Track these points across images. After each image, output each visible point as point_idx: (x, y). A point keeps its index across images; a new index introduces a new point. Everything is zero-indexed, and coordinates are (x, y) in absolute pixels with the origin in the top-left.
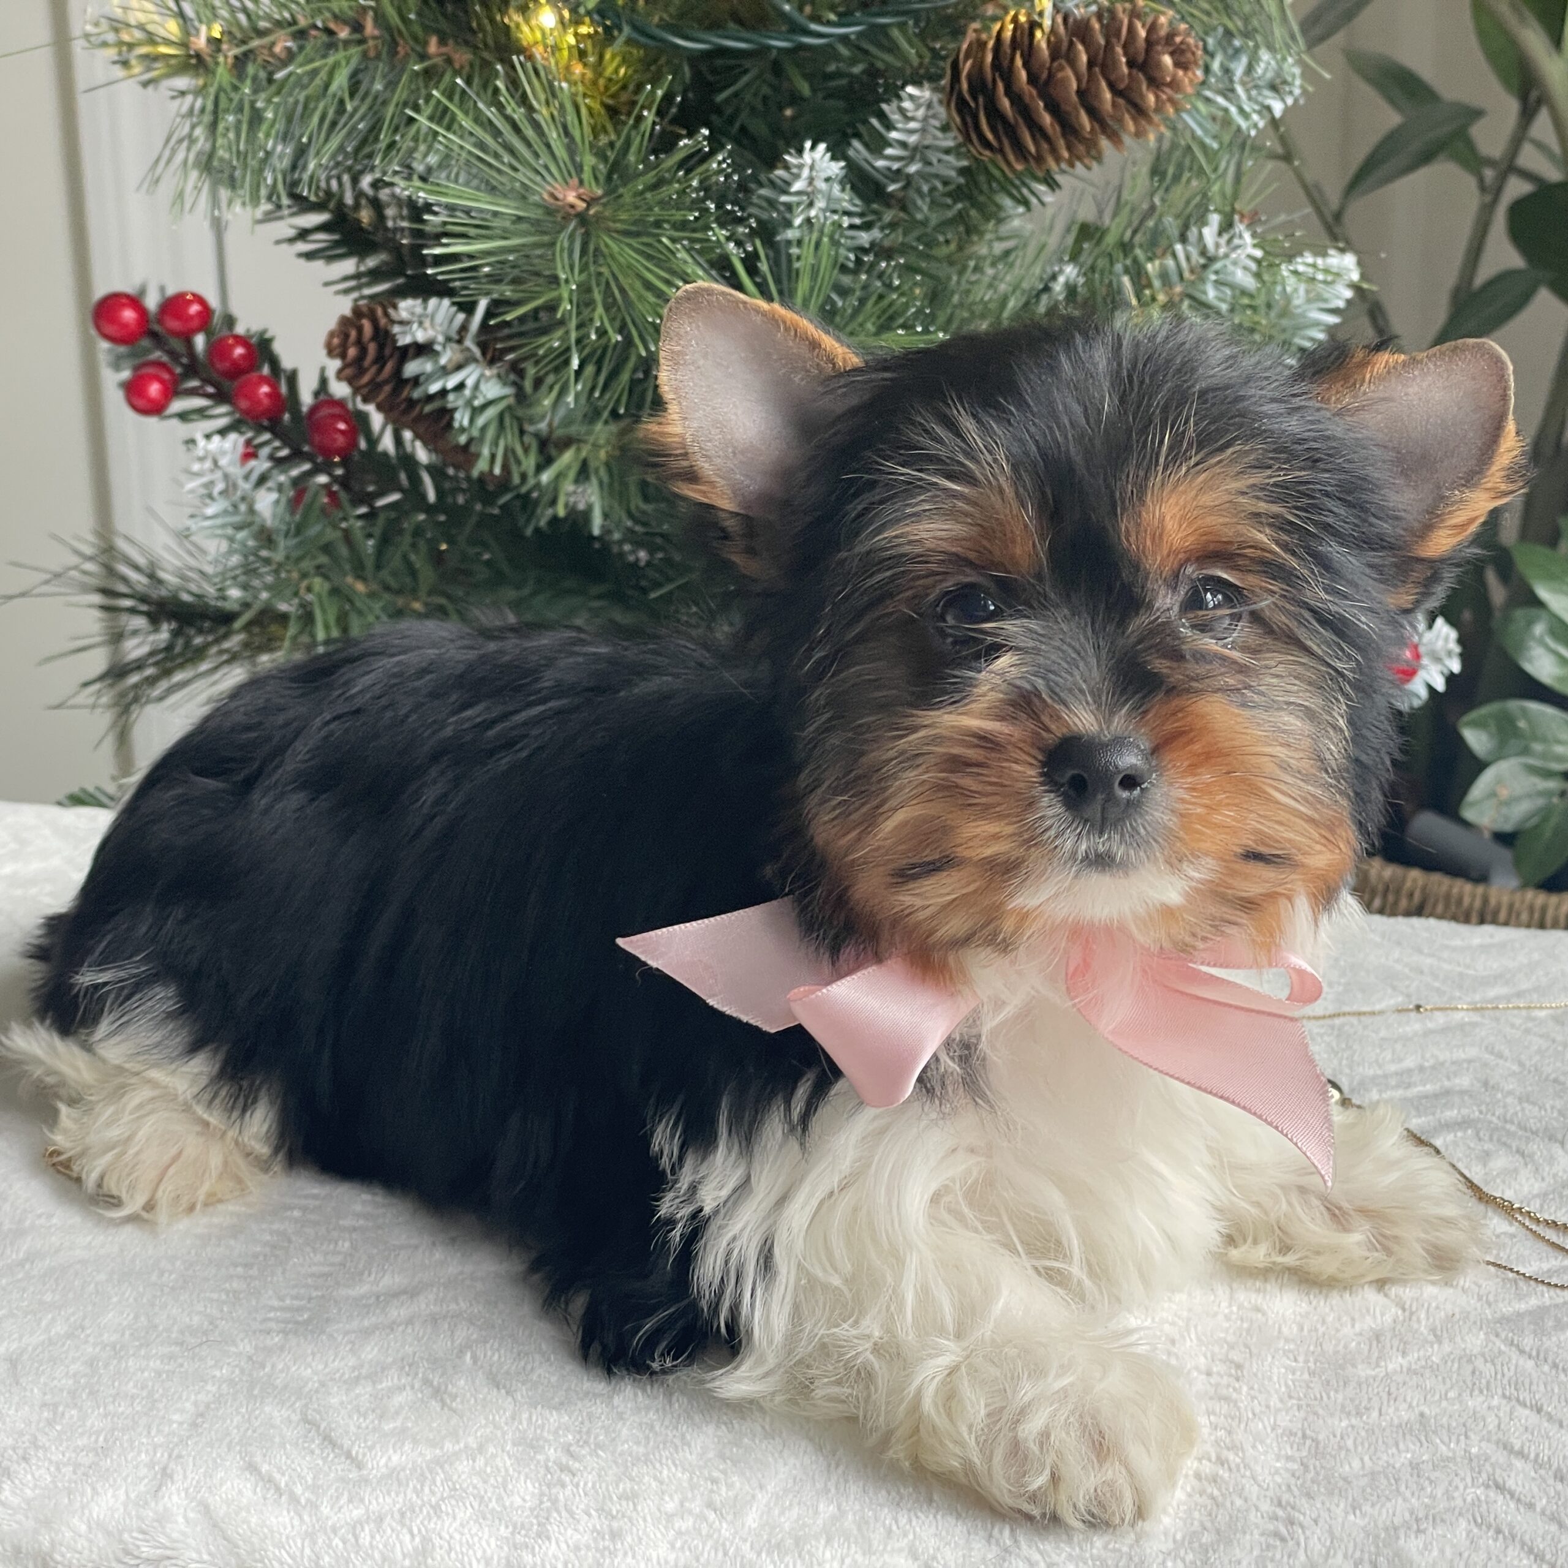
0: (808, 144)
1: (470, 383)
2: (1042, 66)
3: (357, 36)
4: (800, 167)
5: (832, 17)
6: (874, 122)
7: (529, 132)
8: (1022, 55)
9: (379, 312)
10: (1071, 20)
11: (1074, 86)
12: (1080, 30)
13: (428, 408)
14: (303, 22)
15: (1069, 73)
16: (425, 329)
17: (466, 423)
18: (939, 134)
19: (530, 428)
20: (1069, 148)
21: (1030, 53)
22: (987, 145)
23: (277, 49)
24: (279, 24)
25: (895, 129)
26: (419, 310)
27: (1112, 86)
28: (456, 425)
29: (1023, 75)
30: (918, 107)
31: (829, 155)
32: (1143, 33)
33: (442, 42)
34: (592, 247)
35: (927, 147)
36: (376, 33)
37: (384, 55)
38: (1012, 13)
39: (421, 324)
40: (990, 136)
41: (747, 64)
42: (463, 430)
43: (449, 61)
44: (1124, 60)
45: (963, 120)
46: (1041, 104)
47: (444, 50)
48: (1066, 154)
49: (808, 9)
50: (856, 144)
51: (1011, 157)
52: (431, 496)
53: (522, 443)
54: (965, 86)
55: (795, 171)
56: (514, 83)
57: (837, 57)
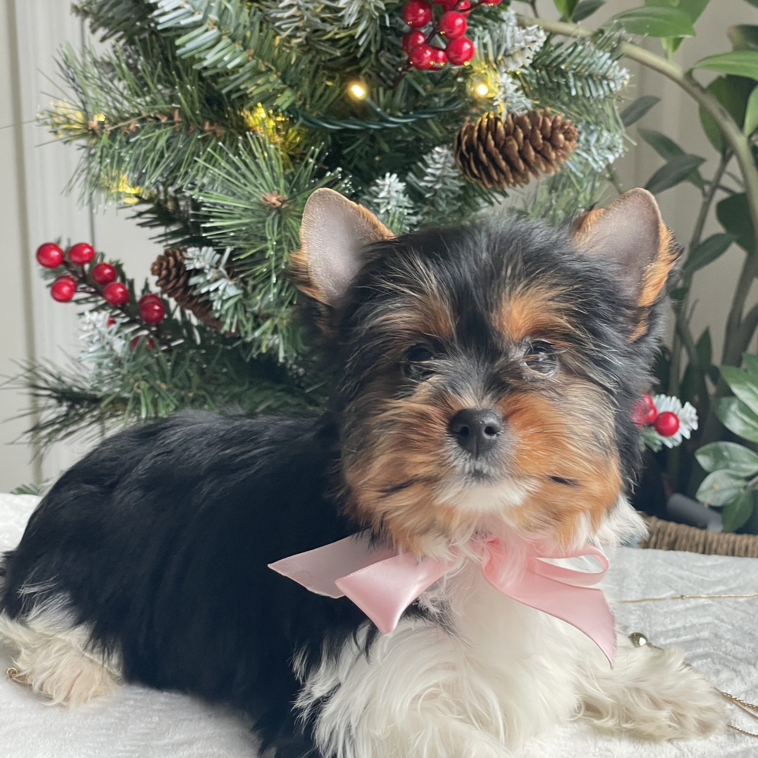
0: (388, 175)
1: (221, 288)
2: (501, 139)
3: (170, 121)
4: (384, 185)
5: (400, 114)
6: (420, 164)
7: (253, 167)
8: (492, 134)
9: (178, 253)
10: (515, 117)
11: (517, 148)
12: (519, 122)
13: (200, 300)
14: (144, 114)
15: (514, 142)
16: (200, 262)
17: (219, 307)
18: (451, 170)
19: (249, 310)
20: (514, 178)
21: (495, 132)
22: (474, 176)
23: (132, 127)
24: (133, 115)
25: (429, 167)
26: (197, 253)
27: (535, 149)
28: (214, 308)
29: (492, 143)
30: (441, 157)
31: (398, 180)
32: (550, 124)
33: (211, 124)
34: (283, 223)
35: (444, 176)
36: (180, 120)
37: (183, 130)
38: (487, 114)
39: (198, 259)
40: (476, 172)
41: (358, 136)
42: (217, 311)
43: (214, 133)
44: (540, 136)
45: (463, 164)
46: (501, 157)
47: (212, 128)
48: (512, 180)
49: (388, 110)
50: (411, 174)
51: (486, 182)
52: (198, 341)
53: (246, 317)
54: (464, 147)
55: (381, 187)
56: (246, 144)
57: (402, 133)
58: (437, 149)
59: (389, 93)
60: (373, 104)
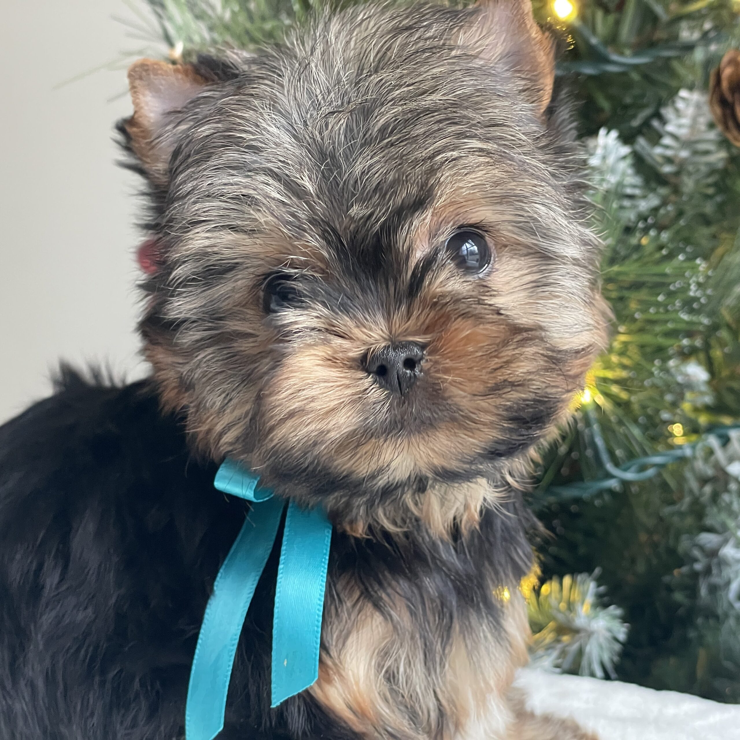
0: (603, 131)
4: (596, 148)
5: (629, 51)
18: (706, 130)
25: (669, 124)
30: (690, 107)
31: (619, 141)
50: (642, 139)
54: (725, 87)
55: (592, 151)
58: (683, 93)
59: (611, 18)
60: (587, 32)
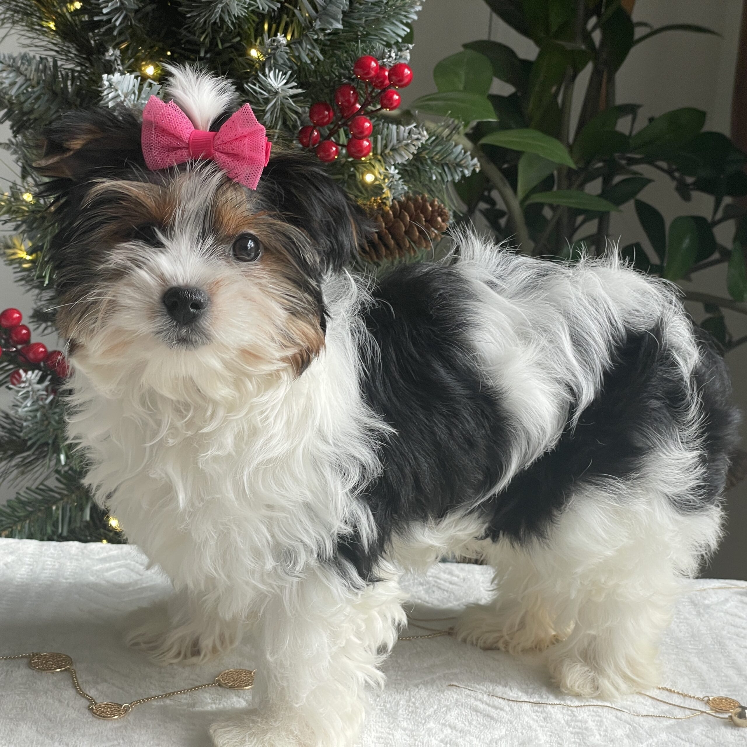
2: (390, 221)
8: (382, 216)
10: (400, 202)
11: (404, 229)
12: (404, 206)
15: (402, 224)
21: (385, 216)
27: (419, 230)
32: (430, 208)
44: (424, 219)
46: (390, 236)
